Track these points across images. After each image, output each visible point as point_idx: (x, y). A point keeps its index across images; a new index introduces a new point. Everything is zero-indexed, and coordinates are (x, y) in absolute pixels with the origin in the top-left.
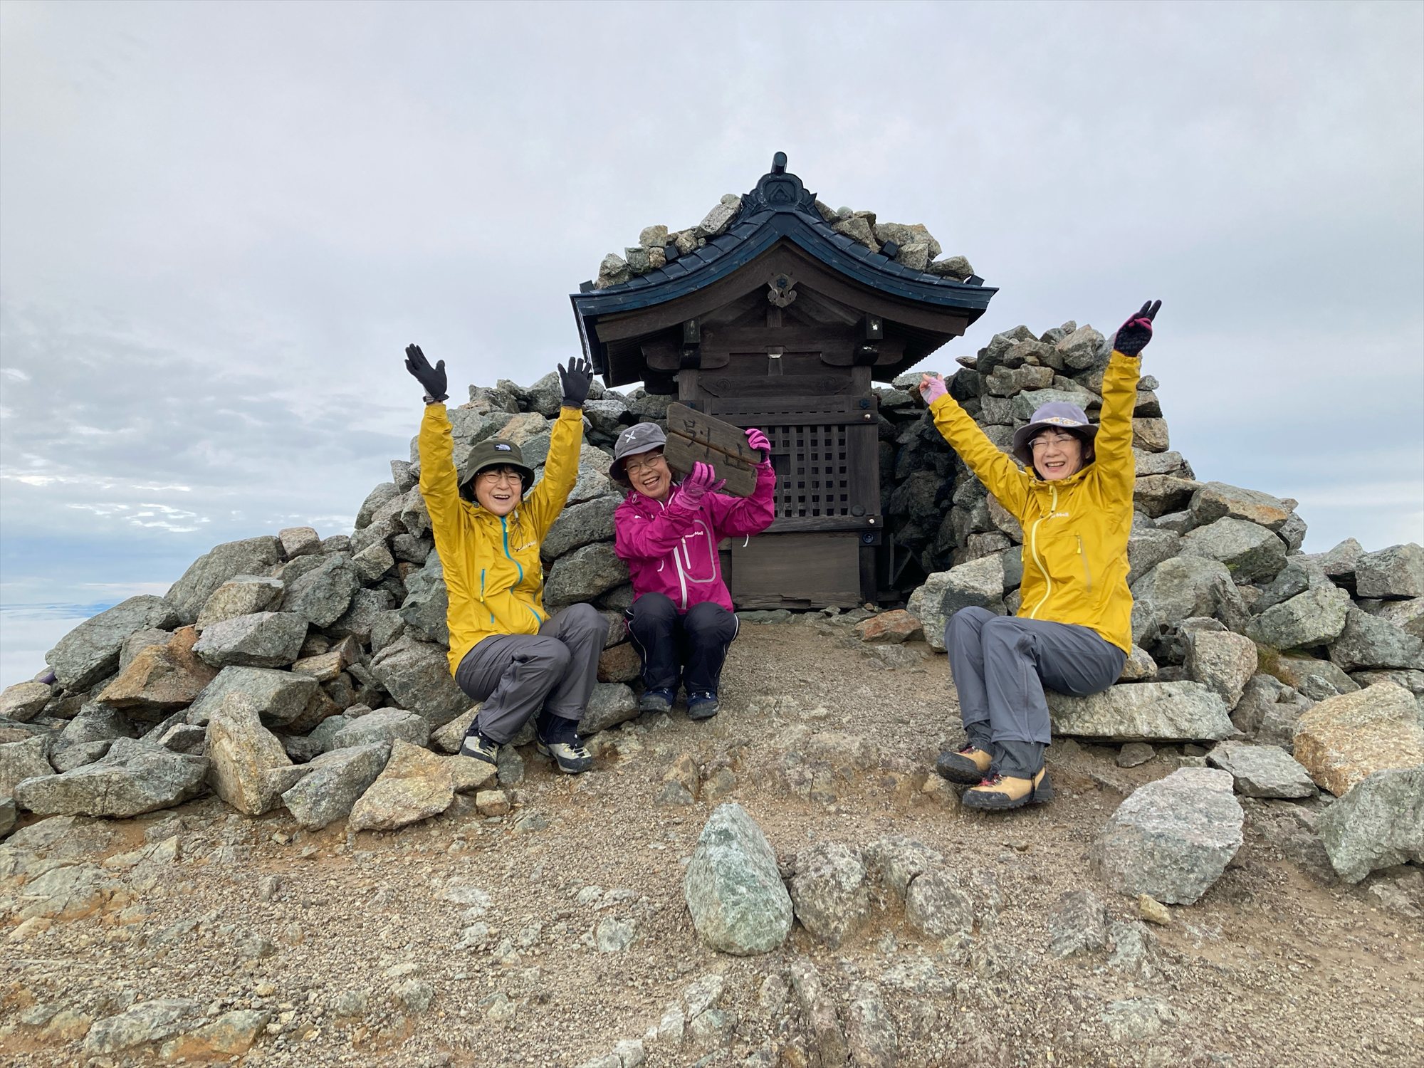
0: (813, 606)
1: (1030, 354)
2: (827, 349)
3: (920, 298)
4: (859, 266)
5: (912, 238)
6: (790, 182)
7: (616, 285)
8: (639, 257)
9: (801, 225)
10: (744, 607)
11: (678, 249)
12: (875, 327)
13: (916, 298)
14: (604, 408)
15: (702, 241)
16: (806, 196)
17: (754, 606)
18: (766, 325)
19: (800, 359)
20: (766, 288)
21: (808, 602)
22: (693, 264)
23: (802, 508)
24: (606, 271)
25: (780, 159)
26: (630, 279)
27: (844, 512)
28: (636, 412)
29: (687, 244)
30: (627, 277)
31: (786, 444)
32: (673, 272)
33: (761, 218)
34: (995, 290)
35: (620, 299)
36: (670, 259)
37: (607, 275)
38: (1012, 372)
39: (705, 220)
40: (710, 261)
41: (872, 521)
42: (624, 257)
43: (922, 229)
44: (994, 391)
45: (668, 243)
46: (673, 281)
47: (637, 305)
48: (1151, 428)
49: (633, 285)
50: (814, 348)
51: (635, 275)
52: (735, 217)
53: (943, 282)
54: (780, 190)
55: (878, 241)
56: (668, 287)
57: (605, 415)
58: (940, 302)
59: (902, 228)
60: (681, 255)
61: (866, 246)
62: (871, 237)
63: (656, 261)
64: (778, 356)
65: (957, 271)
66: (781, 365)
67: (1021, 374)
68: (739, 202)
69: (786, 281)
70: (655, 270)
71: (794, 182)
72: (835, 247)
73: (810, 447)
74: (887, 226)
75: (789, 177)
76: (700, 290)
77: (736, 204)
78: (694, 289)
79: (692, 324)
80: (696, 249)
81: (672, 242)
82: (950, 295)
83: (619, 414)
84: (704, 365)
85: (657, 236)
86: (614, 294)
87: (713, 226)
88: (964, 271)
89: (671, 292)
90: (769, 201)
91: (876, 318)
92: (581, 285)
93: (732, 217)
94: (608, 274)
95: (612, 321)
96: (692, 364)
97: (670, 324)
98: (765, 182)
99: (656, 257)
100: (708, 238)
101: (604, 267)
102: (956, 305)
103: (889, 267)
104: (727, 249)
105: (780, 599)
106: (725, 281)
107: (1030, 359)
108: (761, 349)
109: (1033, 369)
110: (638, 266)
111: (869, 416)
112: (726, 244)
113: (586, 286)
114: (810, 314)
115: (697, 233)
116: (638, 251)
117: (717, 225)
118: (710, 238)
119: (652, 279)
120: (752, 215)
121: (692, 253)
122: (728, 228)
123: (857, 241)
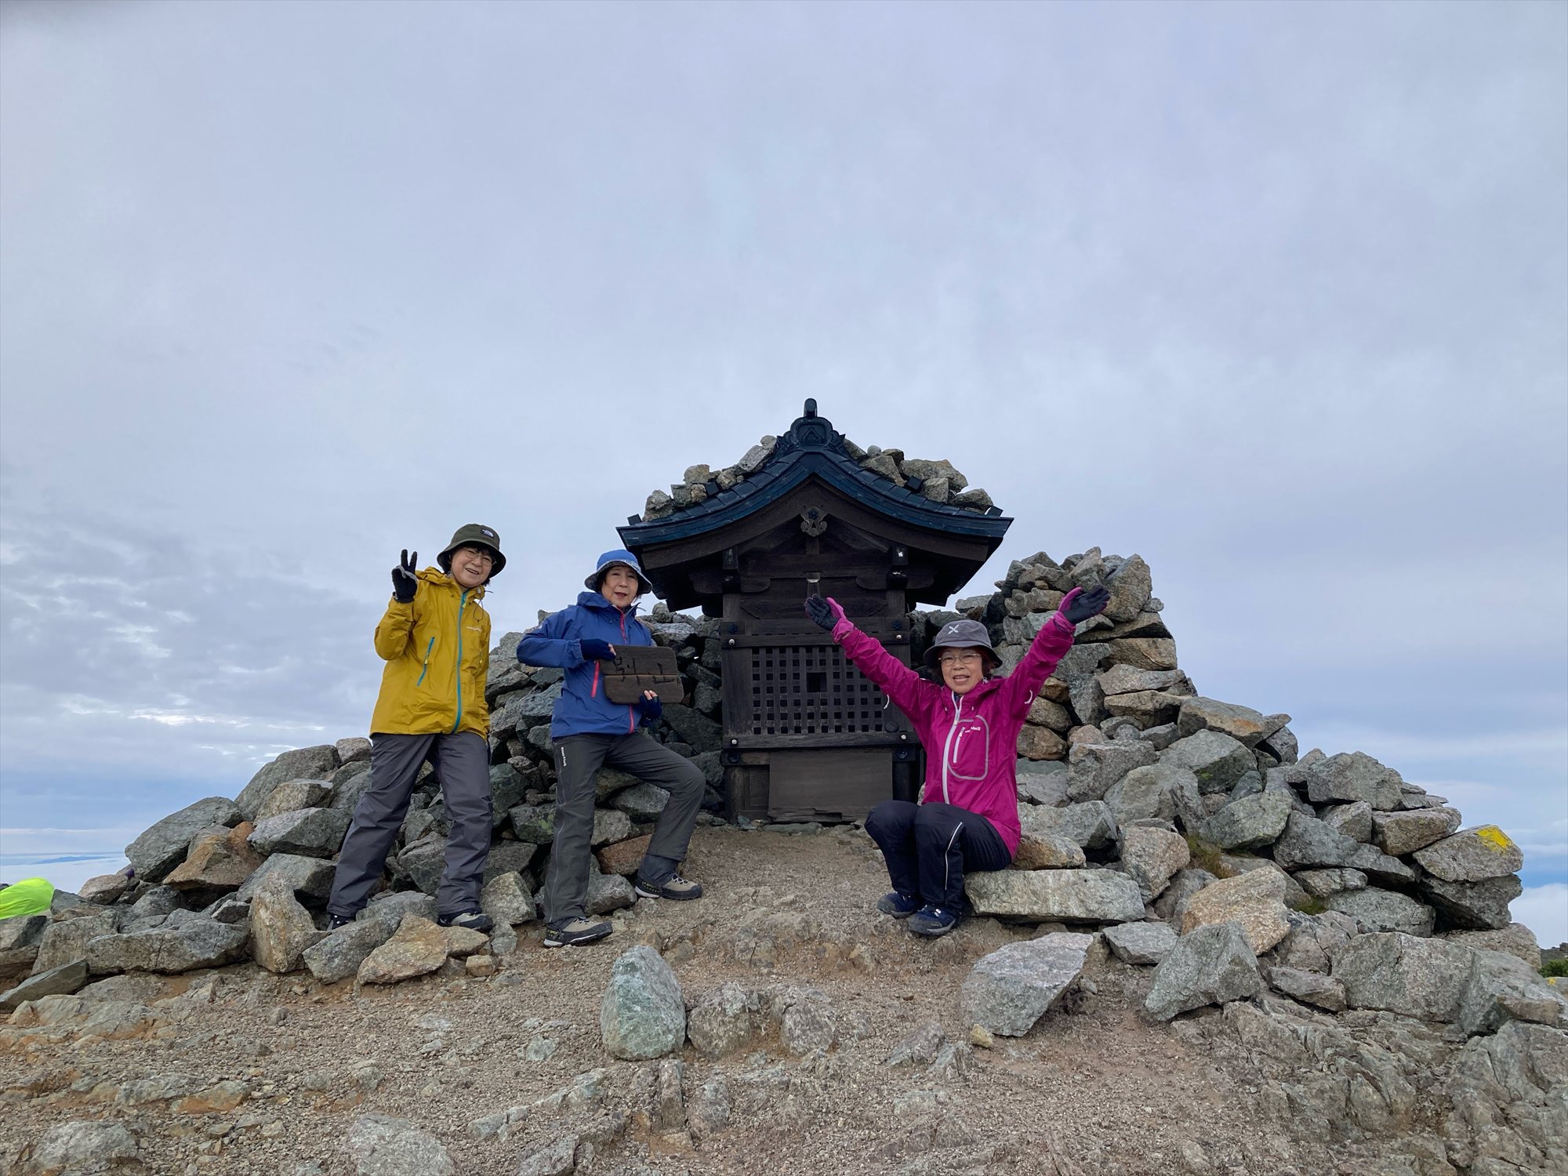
0: (844, 819)
1: (1040, 579)
2: (864, 574)
3: (940, 528)
4: (882, 499)
5: (937, 473)
6: (820, 424)
7: (661, 518)
8: (682, 493)
9: (829, 463)
10: (778, 820)
11: (719, 486)
12: (901, 554)
13: (936, 527)
14: (671, 631)
15: (740, 478)
16: (835, 437)
17: (787, 819)
18: (805, 553)
19: (838, 584)
20: (799, 519)
21: (839, 815)
22: (729, 499)
23: (838, 724)
24: (652, 506)
25: (811, 405)
26: (674, 513)
27: (878, 728)
28: (702, 634)
29: (727, 481)
30: (671, 511)
31: (823, 662)
32: (712, 507)
33: (793, 457)
34: (1011, 520)
35: (663, 531)
36: (710, 494)
37: (652, 509)
38: (1024, 595)
39: (743, 459)
40: (745, 496)
41: (904, 737)
42: (670, 493)
43: (946, 464)
44: (1012, 613)
45: (711, 480)
46: (710, 514)
47: (677, 536)
48: (1157, 648)
49: (676, 518)
50: (850, 573)
51: (678, 508)
52: (770, 457)
53: (962, 513)
54: (811, 433)
55: (904, 476)
56: (707, 519)
57: (671, 638)
58: (959, 531)
59: (927, 464)
60: (721, 490)
61: (892, 481)
62: (897, 472)
63: (696, 496)
64: (816, 581)
65: (979, 502)
66: (819, 589)
67: (1031, 597)
68: (775, 442)
69: (817, 513)
70: (696, 504)
71: (825, 424)
72: (860, 482)
73: (845, 666)
74: (914, 462)
75: (819, 421)
76: (737, 521)
77: (772, 445)
78: (730, 521)
79: (730, 552)
80: (734, 485)
81: (713, 479)
82: (967, 525)
83: (686, 637)
84: (746, 588)
85: (700, 474)
86: (656, 526)
87: (749, 465)
88: (983, 502)
89: (710, 524)
90: (801, 442)
91: (901, 546)
92: (629, 518)
93: (767, 457)
94: (654, 508)
95: (656, 550)
96: (734, 589)
97: (710, 553)
98: (798, 425)
99: (697, 492)
100: (742, 474)
101: (649, 501)
102: (974, 533)
103: (915, 501)
104: (760, 486)
105: (813, 812)
106: (761, 514)
107: (1039, 583)
108: (799, 575)
109: (1042, 592)
110: (681, 501)
111: (899, 636)
112: (760, 481)
113: (634, 519)
114: (847, 542)
115: (736, 471)
116: (681, 487)
117: (753, 464)
118: (747, 475)
119: (691, 513)
120: (785, 454)
121: (730, 489)
122: (764, 467)
123: (884, 477)
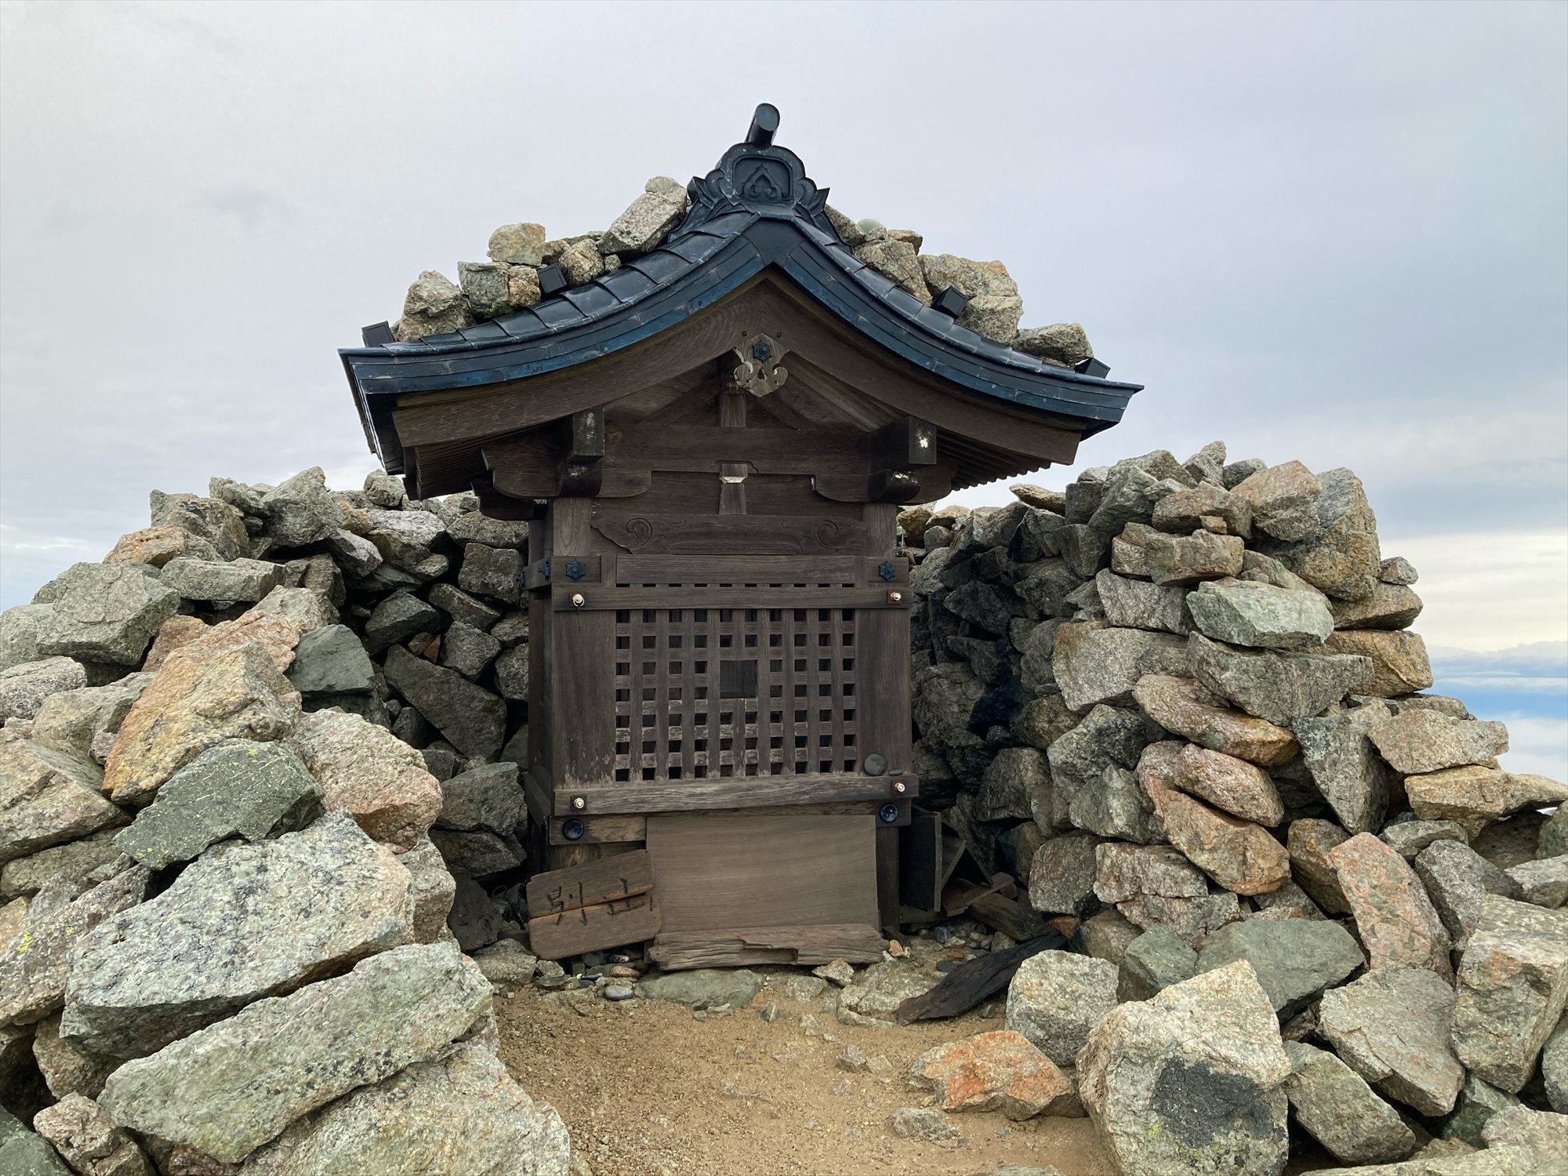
0: (801, 961)
1: (1213, 513)
3: (1010, 397)
5: (985, 285)
6: (780, 163)
7: (439, 335)
8: (487, 282)
9: (805, 245)
10: (672, 966)
11: (566, 272)
12: (924, 443)
15: (613, 262)
16: (810, 191)
17: (689, 963)
18: (717, 423)
19: (777, 487)
20: (728, 362)
21: (793, 952)
22: (596, 304)
24: (419, 306)
25: (765, 118)
26: (468, 326)
27: (849, 766)
29: (586, 264)
30: (461, 320)
31: (752, 642)
32: (558, 317)
33: (729, 227)
34: (1136, 389)
35: (447, 363)
36: (549, 290)
37: (420, 313)
39: (622, 219)
40: (630, 300)
41: (901, 787)
42: (455, 279)
43: (999, 270)
44: (1128, 569)
45: (546, 260)
46: (556, 334)
47: (480, 378)
49: (475, 336)
50: (802, 468)
51: (479, 317)
52: (678, 220)
54: (763, 177)
55: (932, 287)
56: (546, 346)
59: (967, 266)
60: (572, 285)
61: (911, 292)
62: (920, 277)
63: (522, 292)
64: (739, 480)
65: (1066, 349)
66: (743, 497)
67: (1196, 549)
68: (684, 191)
69: (769, 347)
70: (519, 310)
71: (788, 164)
72: (865, 291)
73: (793, 648)
74: (944, 260)
75: (779, 154)
76: (607, 356)
77: (679, 195)
78: (597, 353)
79: (590, 420)
80: (600, 275)
81: (552, 259)
84: (605, 491)
85: (525, 244)
86: (433, 354)
87: (635, 233)
88: (1078, 350)
89: (555, 357)
90: (742, 194)
91: (925, 426)
92: (364, 329)
93: (670, 221)
94: (423, 312)
95: (429, 405)
97: (547, 418)
98: (736, 158)
99: (523, 284)
100: (624, 255)
101: (414, 296)
103: (958, 336)
104: (664, 281)
106: (661, 342)
107: (1213, 522)
108: (709, 467)
110: (485, 300)
111: (898, 596)
112: (661, 270)
113: (377, 333)
115: (605, 245)
116: (486, 270)
117: (644, 232)
118: (629, 258)
119: (512, 329)
120: (711, 218)
121: (594, 282)
122: (664, 240)
123: (899, 285)
